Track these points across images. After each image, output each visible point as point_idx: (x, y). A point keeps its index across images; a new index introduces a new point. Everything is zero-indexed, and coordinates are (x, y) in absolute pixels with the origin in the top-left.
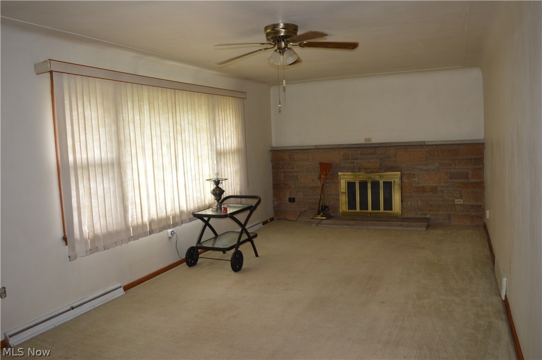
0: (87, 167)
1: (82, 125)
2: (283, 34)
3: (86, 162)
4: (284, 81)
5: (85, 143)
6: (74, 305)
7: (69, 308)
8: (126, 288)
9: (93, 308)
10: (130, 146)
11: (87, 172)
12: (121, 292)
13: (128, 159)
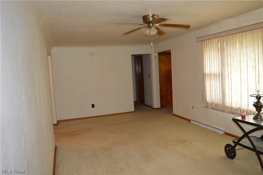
0: (210, 75)
1: (208, 59)
2: (151, 20)
3: (209, 73)
4: (152, 43)
5: (209, 66)
6: (207, 124)
7: (205, 124)
8: (226, 133)
9: (210, 129)
10: (227, 67)
11: (210, 77)
12: (222, 133)
13: (226, 73)
